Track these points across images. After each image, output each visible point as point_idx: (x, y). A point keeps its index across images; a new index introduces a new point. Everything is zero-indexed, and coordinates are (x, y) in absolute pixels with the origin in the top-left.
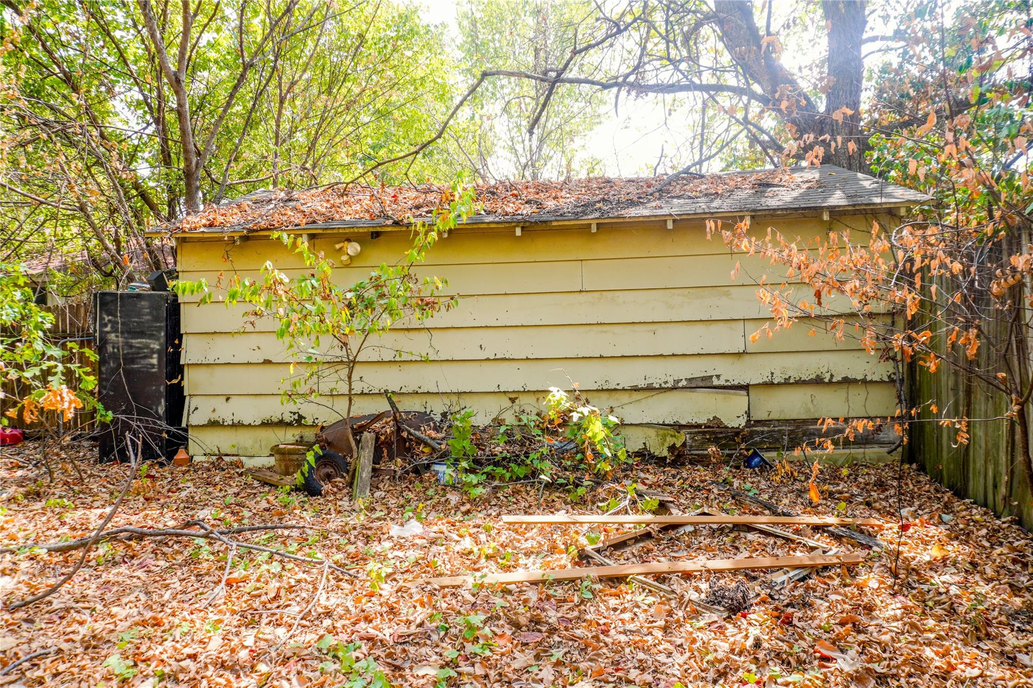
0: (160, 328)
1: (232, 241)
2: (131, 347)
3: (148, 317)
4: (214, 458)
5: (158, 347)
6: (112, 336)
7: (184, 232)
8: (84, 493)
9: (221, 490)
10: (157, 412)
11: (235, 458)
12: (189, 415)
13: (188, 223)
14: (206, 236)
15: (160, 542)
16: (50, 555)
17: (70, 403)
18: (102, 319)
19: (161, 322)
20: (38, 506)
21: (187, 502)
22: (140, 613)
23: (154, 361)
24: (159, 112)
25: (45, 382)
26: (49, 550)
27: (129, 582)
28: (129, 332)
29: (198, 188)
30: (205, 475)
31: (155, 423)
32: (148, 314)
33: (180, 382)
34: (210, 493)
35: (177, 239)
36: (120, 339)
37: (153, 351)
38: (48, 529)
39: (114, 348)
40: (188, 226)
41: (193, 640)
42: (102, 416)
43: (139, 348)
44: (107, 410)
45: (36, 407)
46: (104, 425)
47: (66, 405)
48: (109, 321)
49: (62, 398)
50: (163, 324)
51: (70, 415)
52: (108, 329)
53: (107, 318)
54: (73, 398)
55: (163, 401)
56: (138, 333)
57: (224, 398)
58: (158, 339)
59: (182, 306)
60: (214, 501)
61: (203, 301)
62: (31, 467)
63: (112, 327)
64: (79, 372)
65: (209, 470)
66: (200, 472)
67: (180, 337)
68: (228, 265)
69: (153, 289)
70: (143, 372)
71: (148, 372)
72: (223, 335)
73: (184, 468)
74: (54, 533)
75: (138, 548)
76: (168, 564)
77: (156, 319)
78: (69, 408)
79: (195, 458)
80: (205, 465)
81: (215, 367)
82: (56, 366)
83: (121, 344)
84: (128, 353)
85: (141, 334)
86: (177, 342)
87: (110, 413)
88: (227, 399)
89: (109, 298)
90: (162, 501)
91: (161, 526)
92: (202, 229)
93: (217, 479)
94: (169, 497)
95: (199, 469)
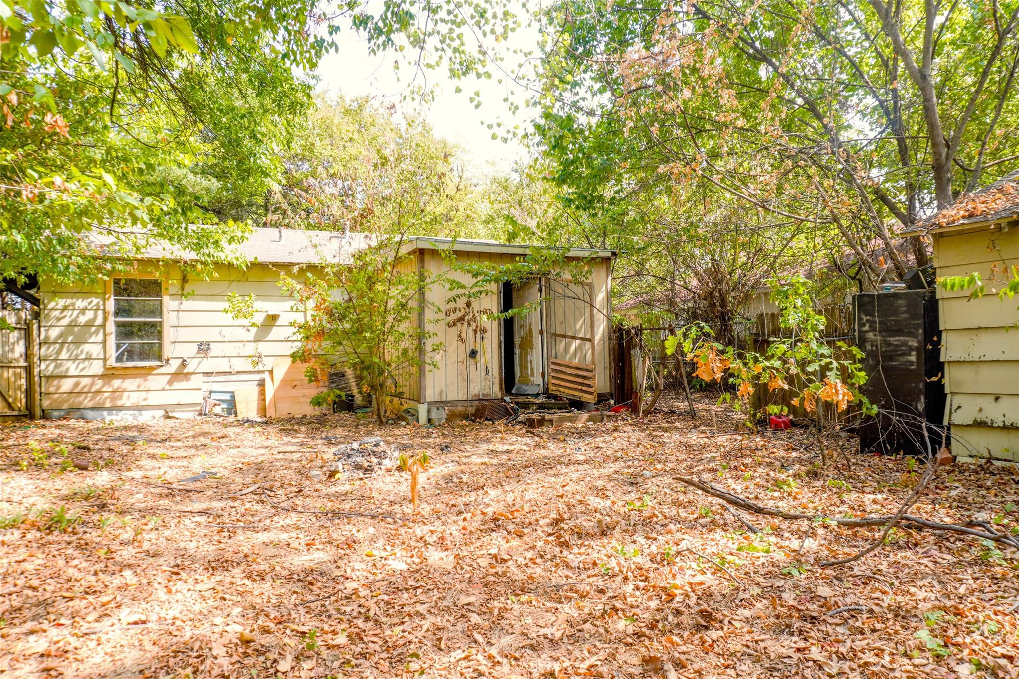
0: (918, 326)
1: (999, 228)
2: (889, 344)
3: (906, 316)
4: (983, 461)
5: (916, 344)
6: (871, 335)
7: (942, 227)
8: (853, 479)
9: (996, 495)
10: (916, 409)
11: (1008, 464)
12: (951, 413)
13: (944, 217)
14: (966, 227)
15: (940, 536)
16: (839, 528)
17: (844, 396)
18: (860, 319)
19: (919, 319)
20: (818, 484)
21: (960, 502)
22: (937, 599)
23: (913, 358)
24: (895, 113)
25: (823, 376)
26: (839, 523)
27: (918, 567)
28: (885, 331)
29: (949, 180)
30: (972, 477)
31: (915, 419)
32: (905, 312)
33: (940, 380)
34: (983, 497)
35: (934, 235)
36: (879, 338)
37: (911, 349)
38: (831, 505)
39: (872, 346)
40: (945, 221)
41: (1004, 642)
42: (867, 409)
43: (897, 346)
44: (872, 403)
45: (814, 398)
46: (869, 417)
47: (841, 397)
48: (868, 321)
49: (837, 391)
50: (921, 322)
51: (844, 406)
52: (866, 328)
53: (865, 318)
54: (845, 391)
55: (922, 399)
56: (896, 331)
57: (992, 398)
58: (916, 337)
59: (940, 303)
60: (990, 505)
61: (974, 295)
62: (802, 450)
63: (870, 327)
64: (851, 368)
65: (977, 473)
66: (967, 474)
67: (939, 334)
68: (994, 255)
69: (909, 287)
70: (902, 369)
71: (907, 369)
72: (989, 331)
73: (947, 468)
74: (837, 510)
75: (919, 537)
76: (955, 560)
77: (914, 317)
78: (843, 400)
79: (958, 459)
80: (972, 467)
81: (981, 364)
82: (831, 363)
83: (879, 342)
84: (886, 351)
85: (899, 332)
86: (935, 339)
87: (875, 407)
88: (997, 399)
89: (866, 300)
90: (931, 496)
91: (938, 521)
92: (961, 222)
93: (989, 483)
94: (937, 494)
95: (965, 470)
